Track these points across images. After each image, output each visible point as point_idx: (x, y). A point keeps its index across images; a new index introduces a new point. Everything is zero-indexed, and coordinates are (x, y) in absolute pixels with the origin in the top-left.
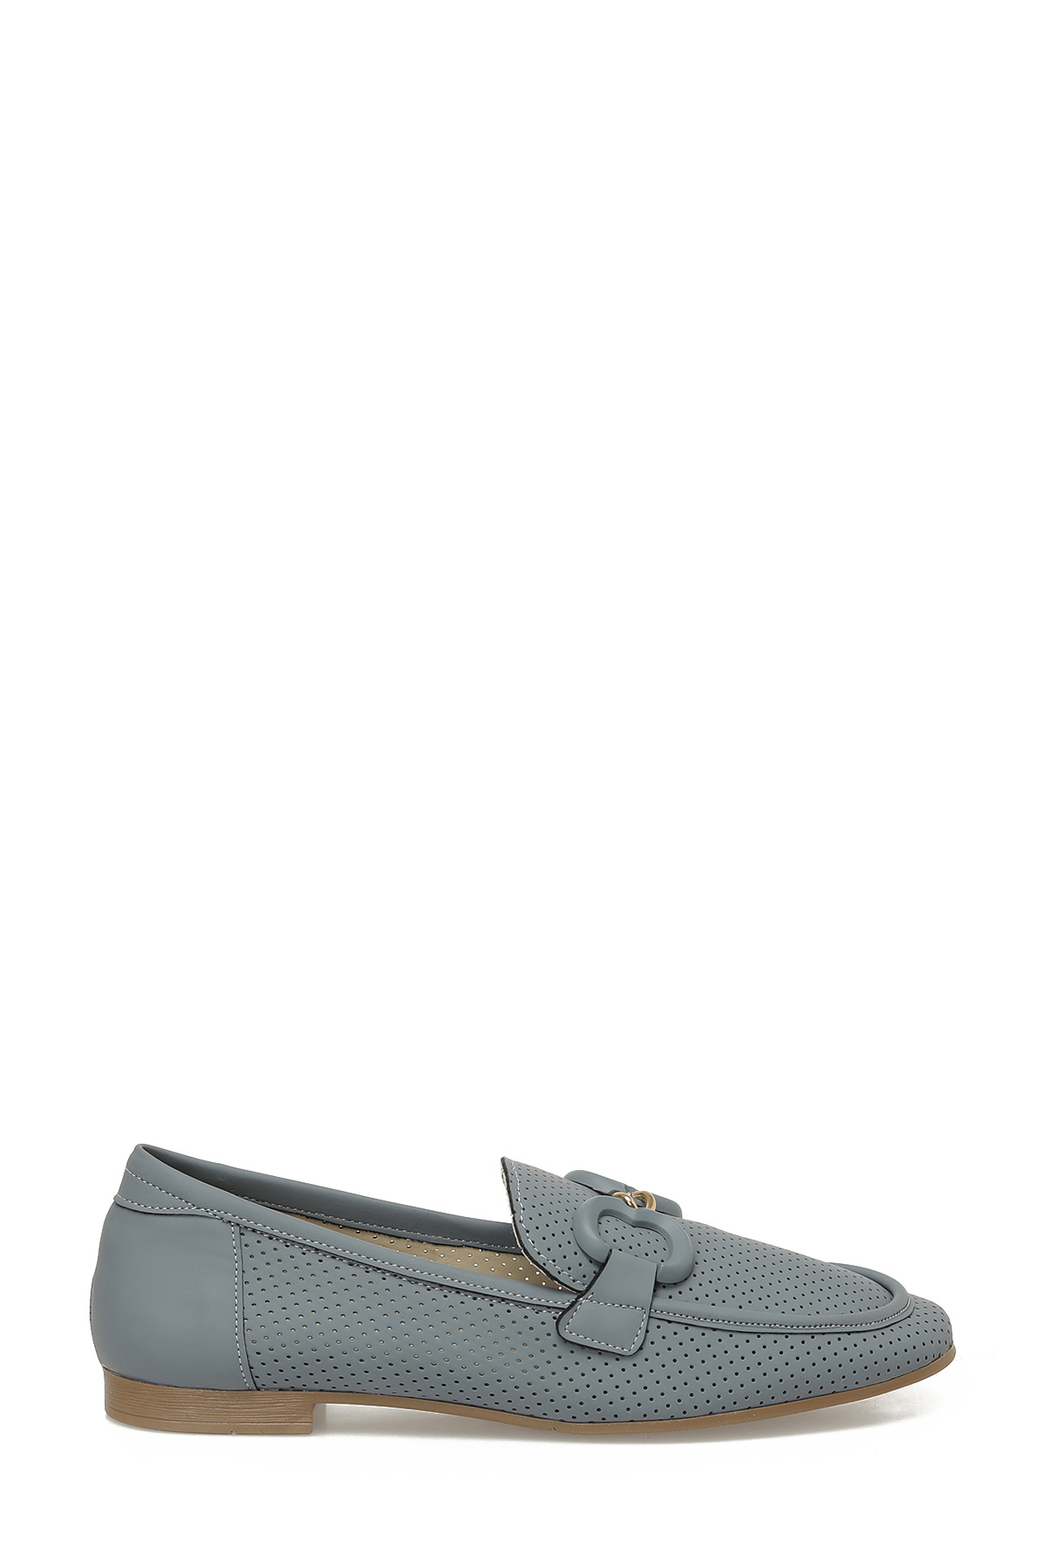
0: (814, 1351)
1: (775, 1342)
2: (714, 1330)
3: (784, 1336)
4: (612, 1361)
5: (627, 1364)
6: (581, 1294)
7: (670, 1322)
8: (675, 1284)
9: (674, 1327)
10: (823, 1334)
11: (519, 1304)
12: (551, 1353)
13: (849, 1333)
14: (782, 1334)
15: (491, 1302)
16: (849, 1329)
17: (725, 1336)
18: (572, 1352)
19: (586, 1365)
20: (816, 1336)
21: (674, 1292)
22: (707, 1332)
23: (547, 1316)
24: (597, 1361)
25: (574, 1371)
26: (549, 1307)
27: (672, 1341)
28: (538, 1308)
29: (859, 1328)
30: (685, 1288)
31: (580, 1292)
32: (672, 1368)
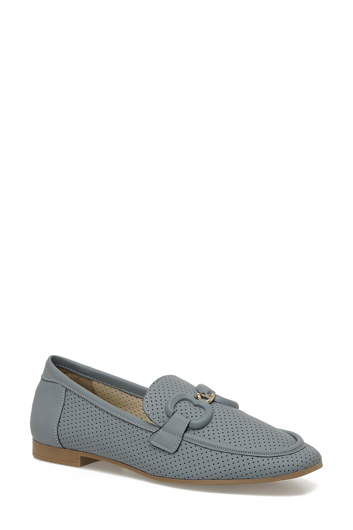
0: (241, 461)
1: (227, 456)
2: (206, 448)
3: (231, 454)
4: (167, 455)
5: (172, 456)
6: (161, 428)
7: (190, 443)
8: (198, 429)
9: (191, 445)
10: (247, 455)
11: (141, 429)
12: (148, 448)
13: (258, 457)
14: (230, 453)
15: (133, 427)
16: (258, 455)
17: (209, 451)
18: (155, 449)
19: (158, 455)
20: (243, 456)
21: (196, 432)
22: (203, 449)
23: (149, 434)
24: (162, 454)
25: (154, 456)
26: (150, 431)
27: (189, 450)
28: (147, 431)
29: (263, 455)
30: (201, 431)
31: (161, 427)
32: (187, 460)
